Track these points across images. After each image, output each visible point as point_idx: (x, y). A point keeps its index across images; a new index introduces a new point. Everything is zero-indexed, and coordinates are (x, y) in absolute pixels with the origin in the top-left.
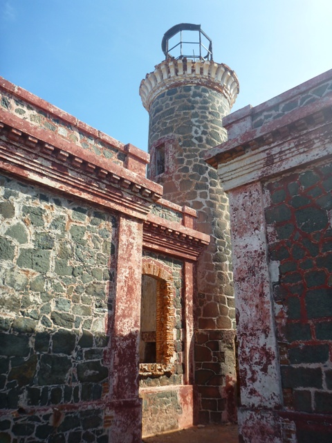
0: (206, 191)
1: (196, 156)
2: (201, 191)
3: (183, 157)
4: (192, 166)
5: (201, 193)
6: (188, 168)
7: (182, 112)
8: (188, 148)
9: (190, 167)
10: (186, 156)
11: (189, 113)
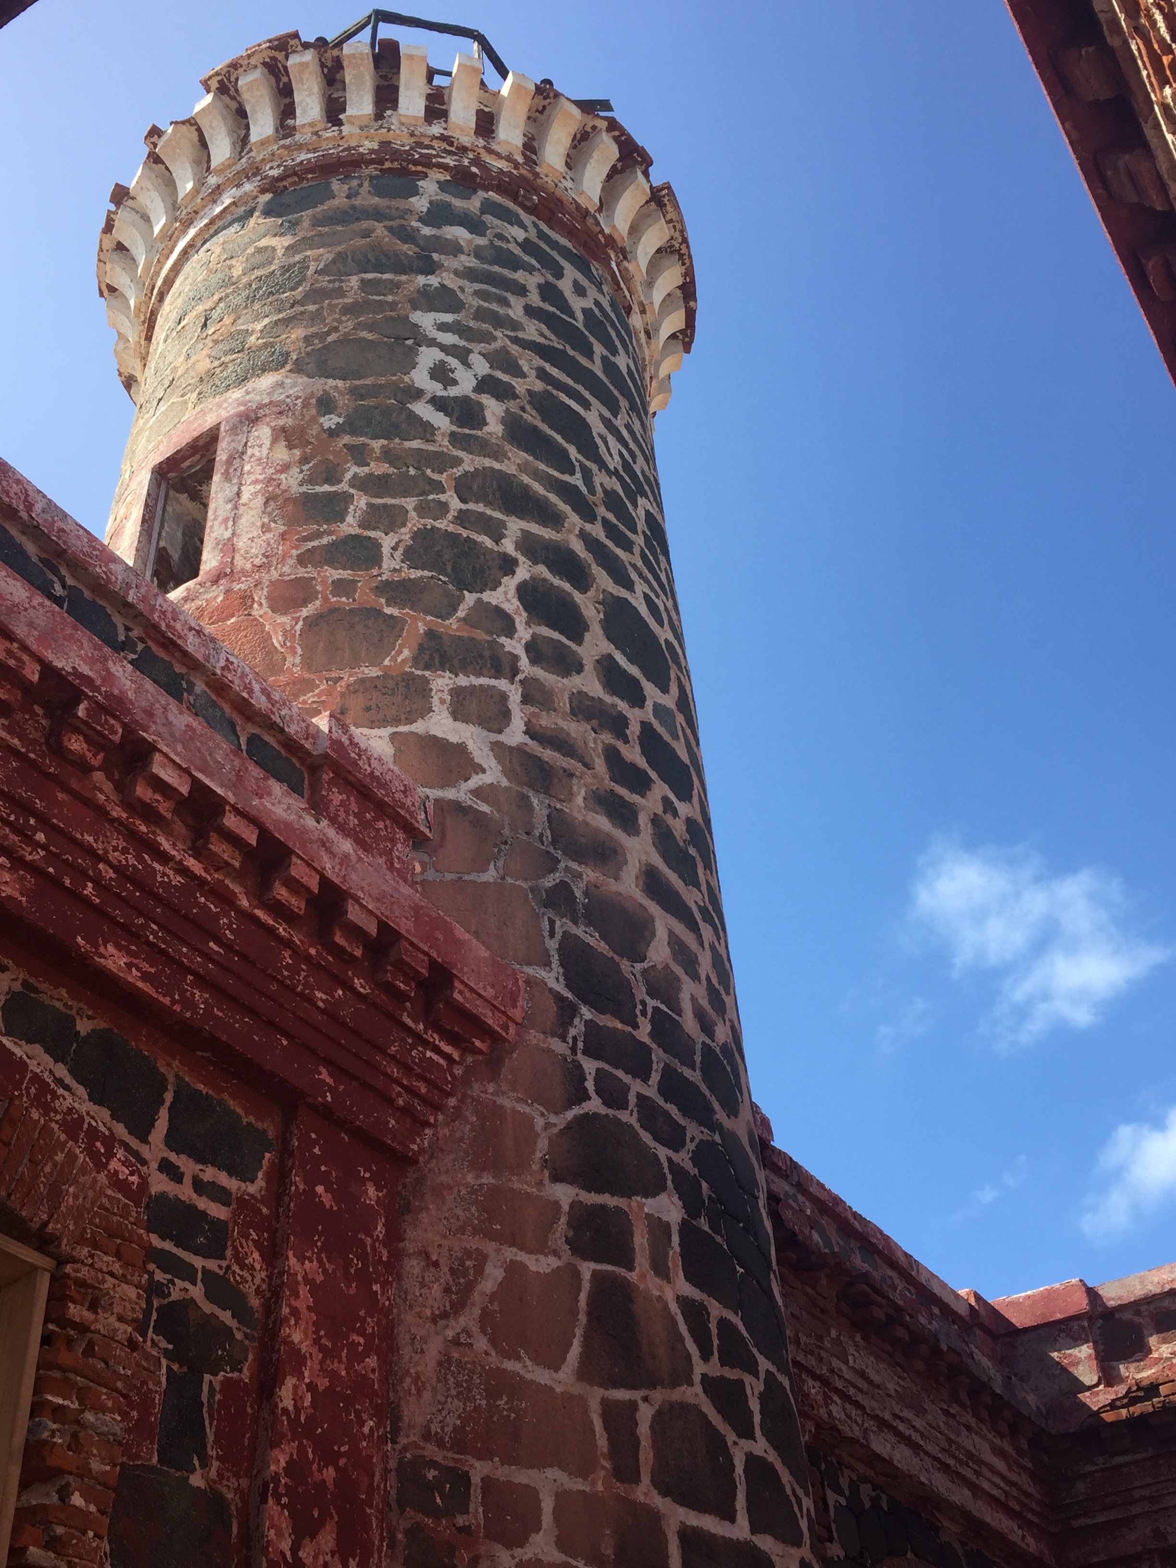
0: (502, 684)
1: (439, 488)
2: (463, 681)
3: (344, 487)
4: (405, 534)
5: (457, 693)
6: (377, 546)
7: (354, 281)
8: (377, 445)
9: (387, 542)
10: (361, 483)
11: (398, 285)
